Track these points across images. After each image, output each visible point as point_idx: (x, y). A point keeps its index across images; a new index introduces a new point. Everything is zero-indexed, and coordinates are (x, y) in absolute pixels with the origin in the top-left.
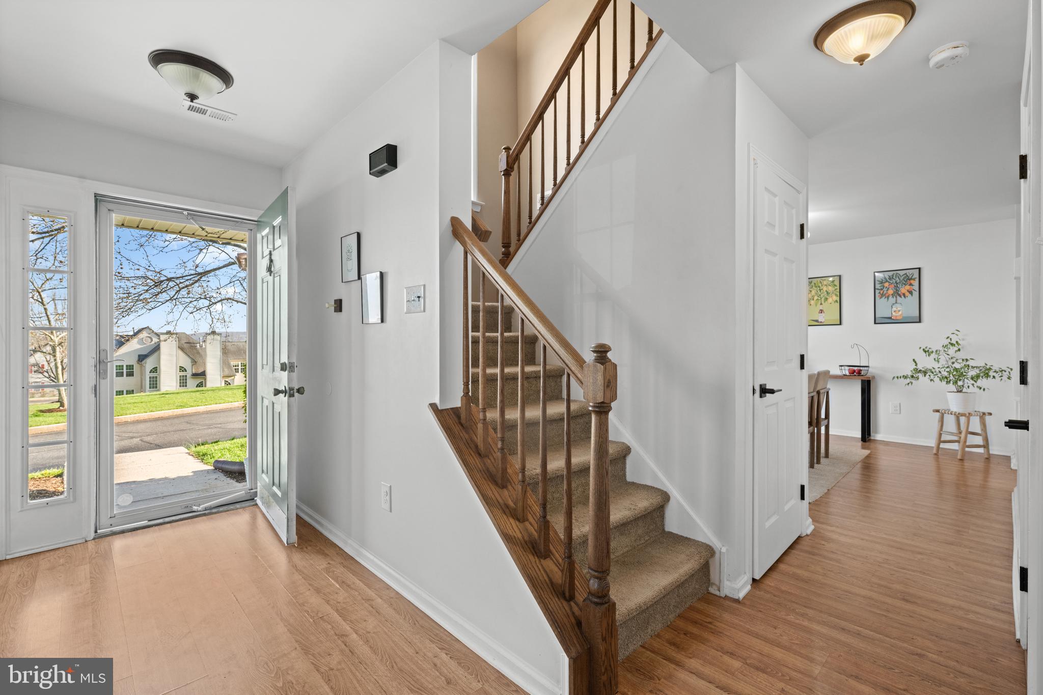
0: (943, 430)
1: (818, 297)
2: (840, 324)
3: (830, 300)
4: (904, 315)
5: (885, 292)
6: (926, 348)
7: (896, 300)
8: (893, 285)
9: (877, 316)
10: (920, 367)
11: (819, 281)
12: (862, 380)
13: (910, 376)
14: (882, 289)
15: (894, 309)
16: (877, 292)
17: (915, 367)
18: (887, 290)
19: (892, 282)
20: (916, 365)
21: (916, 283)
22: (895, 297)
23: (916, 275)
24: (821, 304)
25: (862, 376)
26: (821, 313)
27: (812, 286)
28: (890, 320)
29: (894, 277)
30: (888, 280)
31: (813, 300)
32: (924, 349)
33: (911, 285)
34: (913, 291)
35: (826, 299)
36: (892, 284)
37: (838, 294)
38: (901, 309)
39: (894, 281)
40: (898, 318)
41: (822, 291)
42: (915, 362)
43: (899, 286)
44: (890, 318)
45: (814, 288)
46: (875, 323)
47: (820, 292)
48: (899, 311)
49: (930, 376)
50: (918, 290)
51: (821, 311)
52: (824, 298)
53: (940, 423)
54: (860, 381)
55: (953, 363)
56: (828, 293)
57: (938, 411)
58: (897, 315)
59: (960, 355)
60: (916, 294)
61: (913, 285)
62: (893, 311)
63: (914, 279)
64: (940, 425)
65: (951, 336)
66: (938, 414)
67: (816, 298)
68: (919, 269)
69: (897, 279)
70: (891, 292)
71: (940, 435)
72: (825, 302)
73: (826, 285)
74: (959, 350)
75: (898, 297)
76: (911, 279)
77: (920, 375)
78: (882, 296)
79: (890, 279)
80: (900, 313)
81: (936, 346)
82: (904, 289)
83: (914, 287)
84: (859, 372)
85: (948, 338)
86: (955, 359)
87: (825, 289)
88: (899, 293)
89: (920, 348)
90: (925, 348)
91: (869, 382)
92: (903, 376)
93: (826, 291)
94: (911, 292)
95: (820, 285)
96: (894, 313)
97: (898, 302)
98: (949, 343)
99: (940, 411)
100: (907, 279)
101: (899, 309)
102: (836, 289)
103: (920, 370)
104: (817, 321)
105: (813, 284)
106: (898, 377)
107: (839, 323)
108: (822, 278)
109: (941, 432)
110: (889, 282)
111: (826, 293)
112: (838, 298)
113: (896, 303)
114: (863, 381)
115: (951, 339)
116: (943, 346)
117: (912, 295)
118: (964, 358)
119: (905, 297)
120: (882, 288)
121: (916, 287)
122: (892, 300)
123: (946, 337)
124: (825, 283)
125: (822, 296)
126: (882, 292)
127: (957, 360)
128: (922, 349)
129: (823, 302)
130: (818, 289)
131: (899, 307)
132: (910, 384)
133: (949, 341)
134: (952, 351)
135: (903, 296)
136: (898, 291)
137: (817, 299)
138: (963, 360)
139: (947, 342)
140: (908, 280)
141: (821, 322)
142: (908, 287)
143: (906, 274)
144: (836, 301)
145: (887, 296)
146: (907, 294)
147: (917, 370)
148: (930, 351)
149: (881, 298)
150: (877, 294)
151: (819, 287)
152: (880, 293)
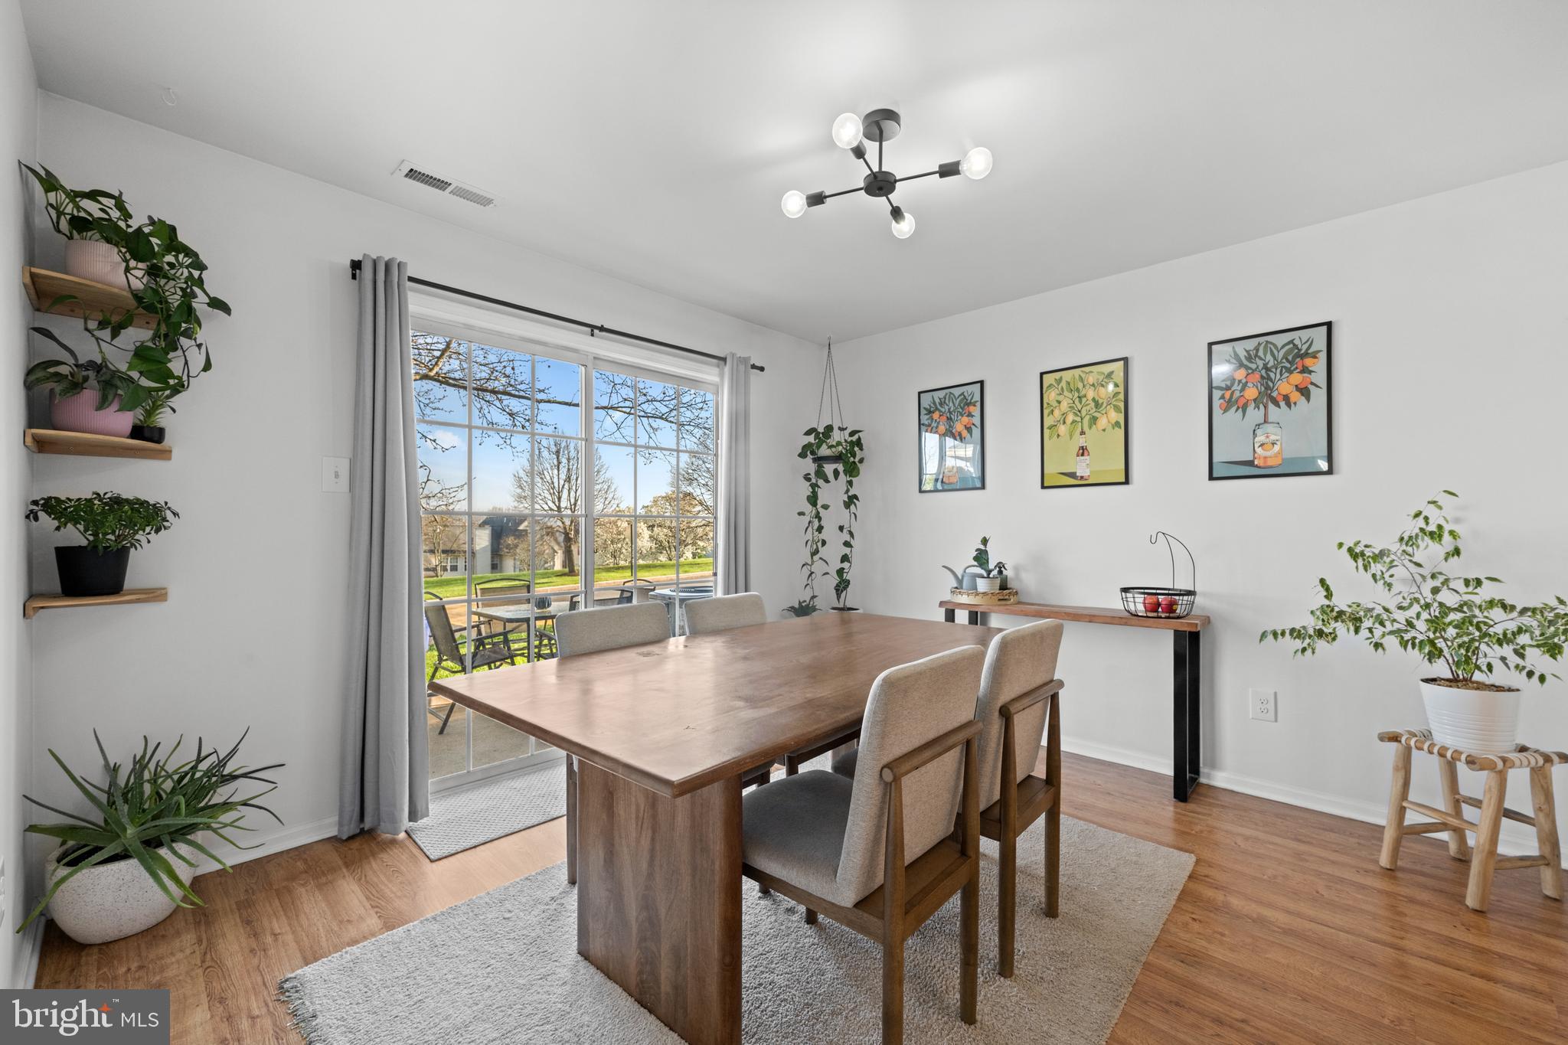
0: (1410, 798)
1: (1076, 415)
2: (1127, 482)
3: (1103, 422)
4: (1286, 455)
5: (1237, 394)
6: (1357, 543)
7: (1266, 415)
8: (1257, 376)
9: (1215, 459)
10: (1340, 602)
11: (1077, 377)
12: (1176, 632)
13: (1311, 632)
14: (1228, 388)
15: (1260, 438)
16: (1217, 394)
17: (1327, 602)
18: (1243, 390)
19: (1254, 366)
20: (1329, 595)
21: (1319, 366)
22: (1261, 406)
23: (1320, 344)
24: (1083, 433)
25: (1179, 617)
26: (1083, 455)
27: (1062, 388)
28: (1250, 470)
29: (1261, 353)
30: (1245, 362)
31: (1064, 423)
32: (1350, 550)
33: (1305, 370)
34: (1311, 387)
35: (1094, 420)
36: (1254, 371)
37: (1122, 405)
38: (1278, 438)
39: (1260, 363)
40: (1270, 463)
41: (1084, 400)
42: (1327, 589)
43: (1272, 375)
44: (1250, 463)
45: (1066, 393)
46: (1211, 478)
47: (1080, 402)
48: (1273, 444)
49: (1370, 630)
50: (1324, 385)
51: (1083, 451)
52: (1088, 417)
53: (1401, 774)
54: (1172, 633)
55: (1435, 591)
56: (1097, 405)
57: (1395, 738)
58: (1268, 454)
59: (1455, 568)
60: (1319, 396)
61: (1310, 372)
62: (1256, 446)
63: (1314, 356)
64: (1400, 782)
65: (1430, 511)
66: (1393, 746)
67: (1070, 418)
68: (1329, 325)
69: (1269, 357)
70: (1251, 393)
71: (1401, 811)
72: (1090, 428)
73: (1093, 385)
74: (1457, 552)
75: (1271, 406)
76: (1306, 354)
77: (1340, 628)
78: (1229, 404)
79: (1249, 358)
80: (1277, 448)
81: (1384, 539)
82: (1285, 386)
83: (1313, 378)
84: (1170, 608)
85: (1417, 515)
86: (1441, 579)
87: (1091, 394)
88: (1275, 394)
89: (1341, 545)
90: (1352, 545)
91: (1195, 637)
92: (1292, 631)
93: (1094, 399)
94: (1305, 392)
95: (1080, 386)
96: (1259, 450)
97: (1270, 420)
98: (1422, 530)
99: (1403, 740)
100: (1294, 358)
101: (1273, 438)
102: (1118, 393)
103: (1341, 613)
104: (1072, 475)
105: (1063, 384)
106: (1275, 634)
107: (1123, 480)
108: (1083, 369)
109: (1405, 804)
110: (1247, 368)
111: (1092, 405)
112: (1122, 416)
113: (1265, 422)
114: (1178, 635)
115: (1426, 519)
116: (1402, 539)
117: (1308, 399)
118: (1471, 576)
119: (1289, 405)
120: (1228, 383)
121: (1320, 377)
122: (1255, 415)
123: (1413, 514)
124: (1091, 380)
125: (1084, 413)
126: (1228, 395)
127: (1446, 582)
128: (1345, 548)
129: (1086, 429)
130: (1076, 395)
131: (1272, 433)
132: (1309, 652)
133: (1421, 523)
134: (1430, 553)
135: (1282, 404)
136: (1271, 390)
137: (1074, 422)
138: (1467, 582)
139: (1413, 527)
140: (1298, 357)
141: (1082, 477)
142: (1297, 378)
143: (1292, 342)
144: (1117, 424)
145: (1242, 402)
146: (1295, 396)
147: (1332, 611)
148: (1368, 552)
149: (1225, 411)
150: (1216, 403)
151: (1078, 390)
152: (1222, 397)
